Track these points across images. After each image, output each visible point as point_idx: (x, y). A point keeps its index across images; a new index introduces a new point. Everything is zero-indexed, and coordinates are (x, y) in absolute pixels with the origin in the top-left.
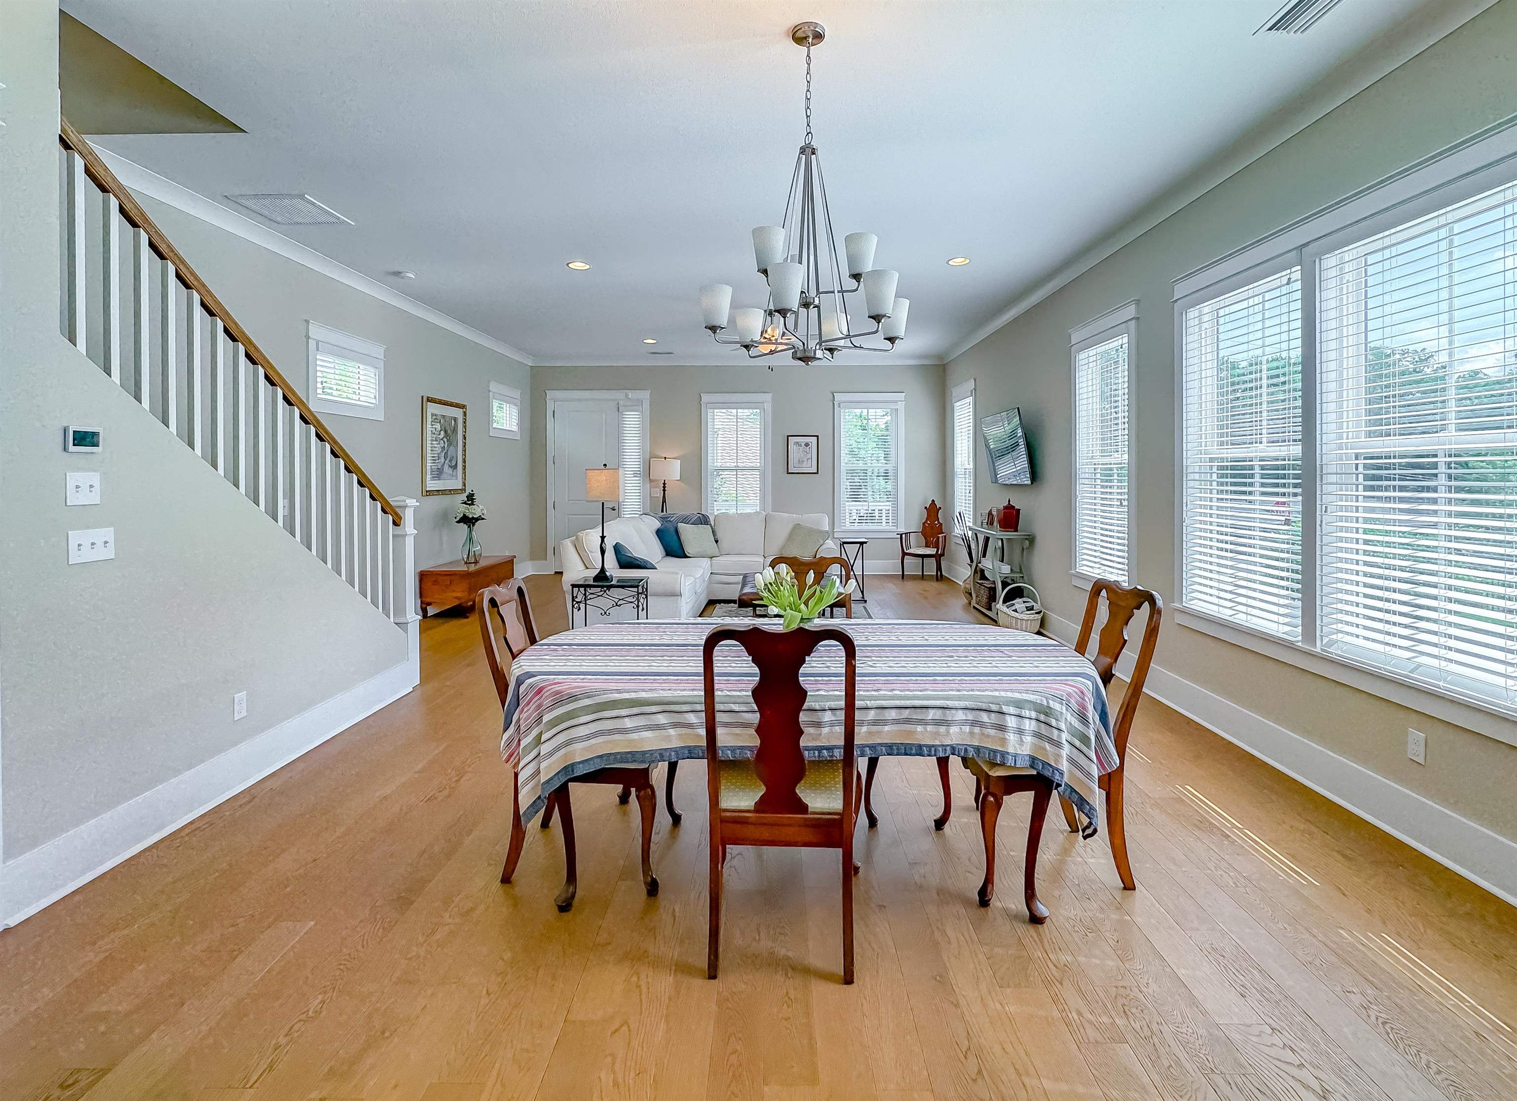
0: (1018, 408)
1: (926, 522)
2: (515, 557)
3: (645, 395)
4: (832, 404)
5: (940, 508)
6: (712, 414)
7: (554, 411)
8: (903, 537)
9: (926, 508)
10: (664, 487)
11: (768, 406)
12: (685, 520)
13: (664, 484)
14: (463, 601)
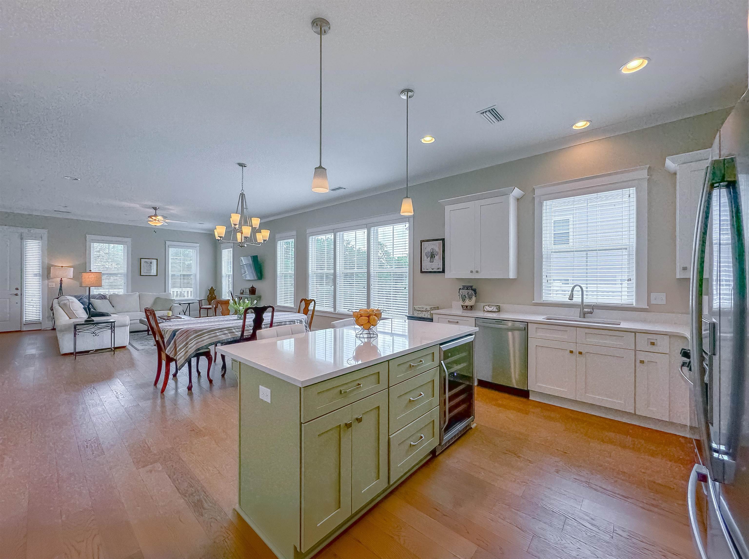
1: (209, 295)
3: (44, 232)
4: (164, 245)
5: (215, 290)
6: (93, 245)
8: (200, 301)
9: (209, 290)
10: (61, 282)
11: (130, 244)
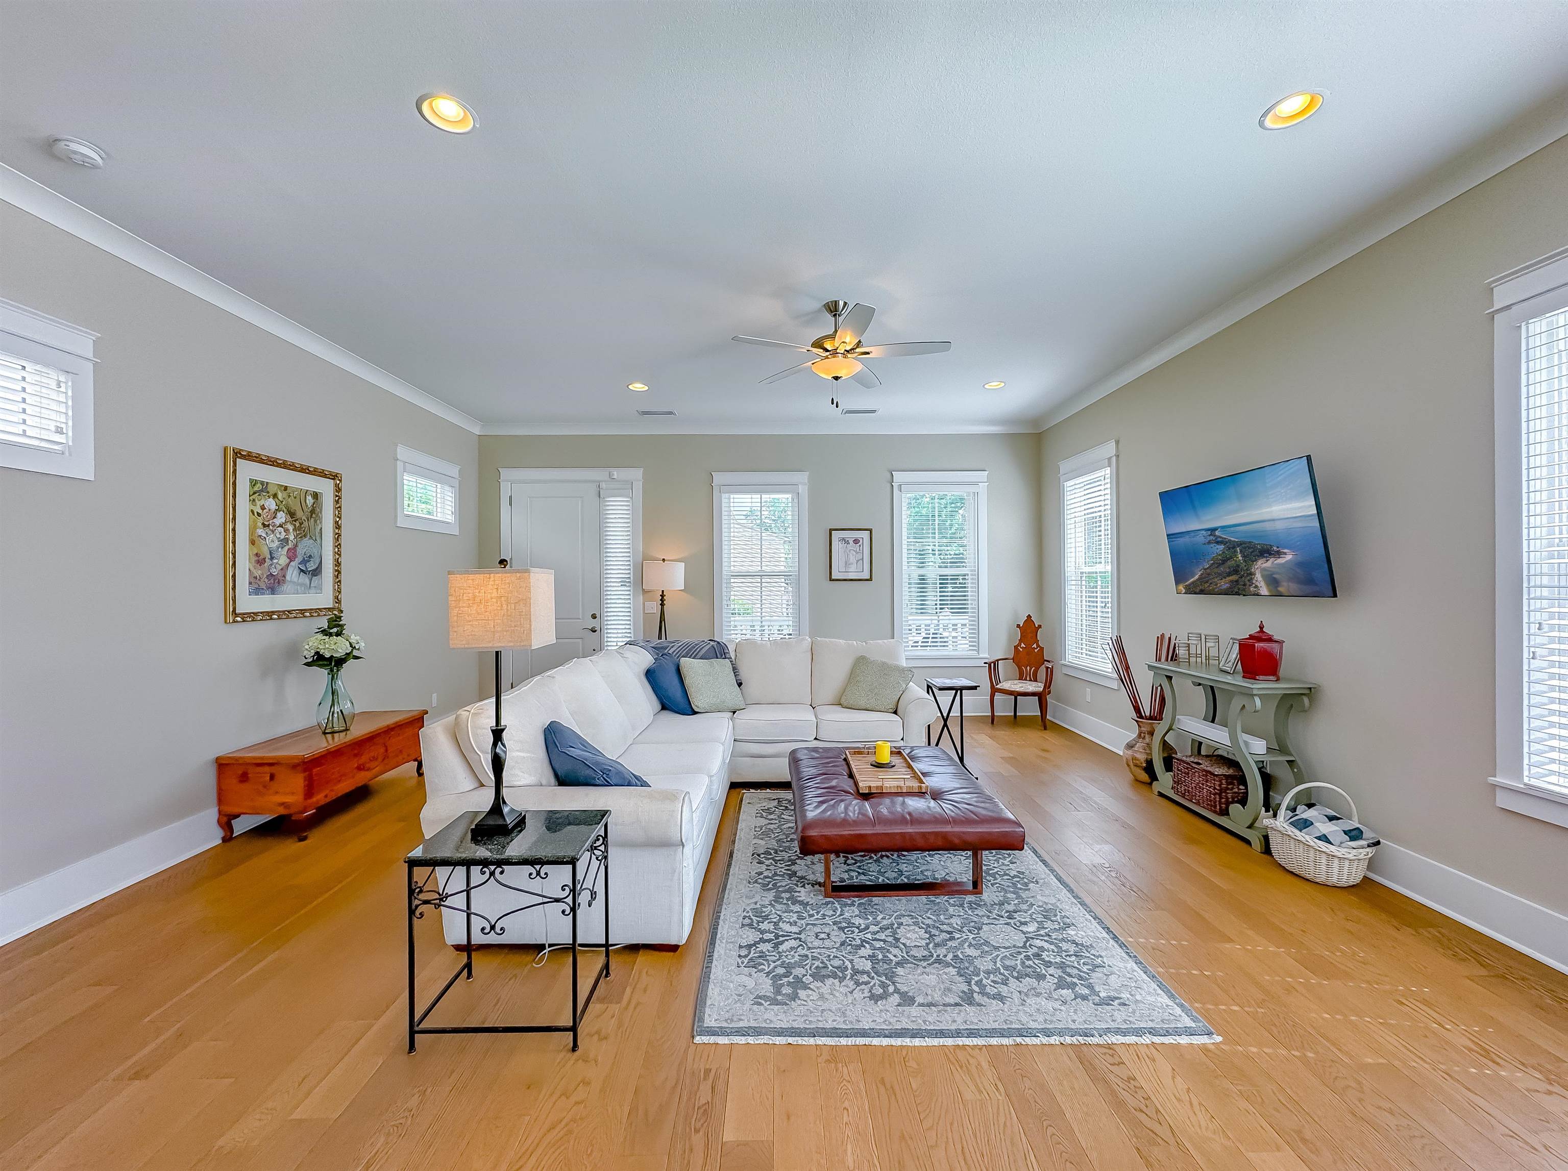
0: (1309, 458)
1: (1019, 645)
2: (427, 713)
3: (636, 474)
4: (889, 485)
5: (1040, 626)
6: (726, 500)
7: (511, 497)
8: (993, 666)
9: (1018, 626)
10: (662, 600)
11: (803, 490)
12: (692, 651)
13: (663, 596)
14: (292, 811)
